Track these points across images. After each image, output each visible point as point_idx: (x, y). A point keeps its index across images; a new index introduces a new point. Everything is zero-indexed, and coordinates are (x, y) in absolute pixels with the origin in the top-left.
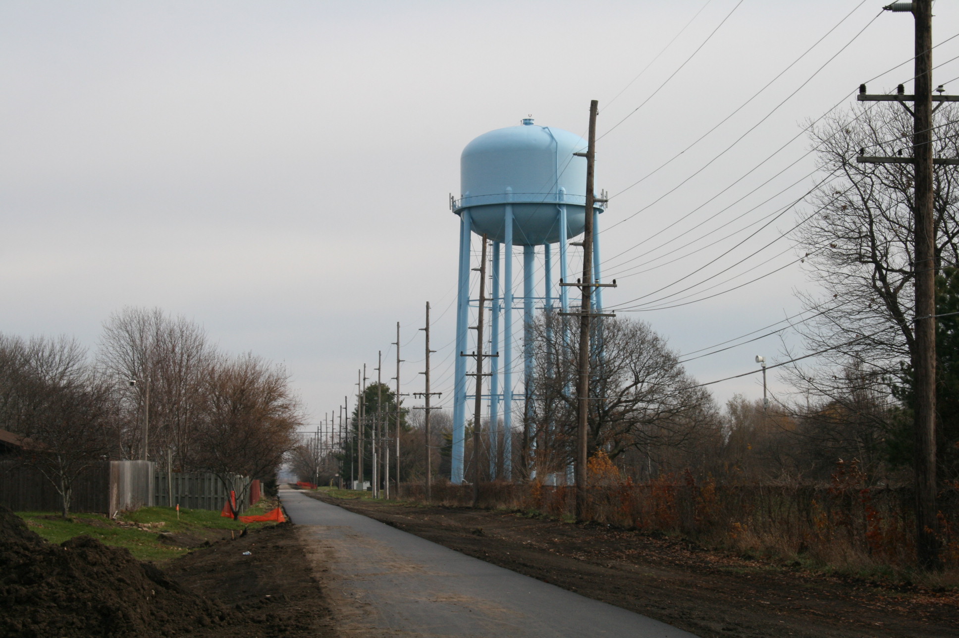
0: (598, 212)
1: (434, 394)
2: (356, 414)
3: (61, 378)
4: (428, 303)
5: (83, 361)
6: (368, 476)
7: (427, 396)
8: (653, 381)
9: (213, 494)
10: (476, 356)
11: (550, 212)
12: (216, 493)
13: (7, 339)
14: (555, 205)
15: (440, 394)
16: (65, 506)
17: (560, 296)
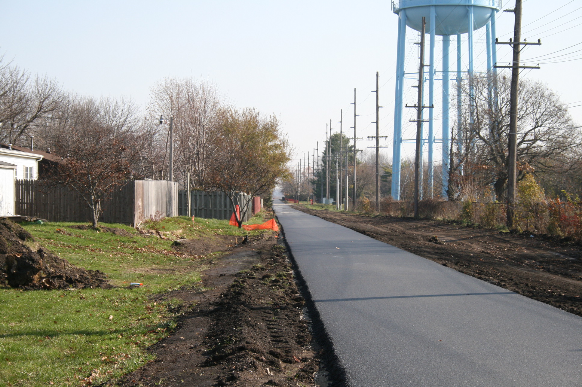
0: (495, 12)
1: (382, 137)
2: (325, 154)
3: (123, 125)
4: (377, 73)
5: (138, 114)
6: (333, 194)
7: (377, 138)
8: (548, 125)
9: (223, 207)
10: (417, 107)
11: (461, 11)
12: (225, 206)
13: (85, 98)
14: (465, 6)
15: (386, 137)
16: (95, 218)
17: (468, 70)
